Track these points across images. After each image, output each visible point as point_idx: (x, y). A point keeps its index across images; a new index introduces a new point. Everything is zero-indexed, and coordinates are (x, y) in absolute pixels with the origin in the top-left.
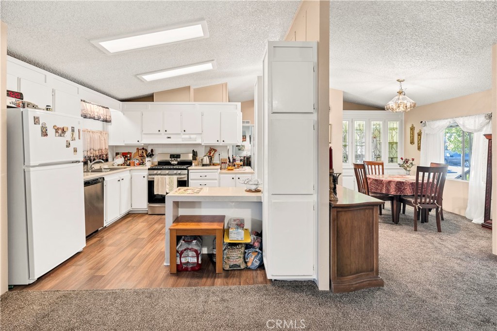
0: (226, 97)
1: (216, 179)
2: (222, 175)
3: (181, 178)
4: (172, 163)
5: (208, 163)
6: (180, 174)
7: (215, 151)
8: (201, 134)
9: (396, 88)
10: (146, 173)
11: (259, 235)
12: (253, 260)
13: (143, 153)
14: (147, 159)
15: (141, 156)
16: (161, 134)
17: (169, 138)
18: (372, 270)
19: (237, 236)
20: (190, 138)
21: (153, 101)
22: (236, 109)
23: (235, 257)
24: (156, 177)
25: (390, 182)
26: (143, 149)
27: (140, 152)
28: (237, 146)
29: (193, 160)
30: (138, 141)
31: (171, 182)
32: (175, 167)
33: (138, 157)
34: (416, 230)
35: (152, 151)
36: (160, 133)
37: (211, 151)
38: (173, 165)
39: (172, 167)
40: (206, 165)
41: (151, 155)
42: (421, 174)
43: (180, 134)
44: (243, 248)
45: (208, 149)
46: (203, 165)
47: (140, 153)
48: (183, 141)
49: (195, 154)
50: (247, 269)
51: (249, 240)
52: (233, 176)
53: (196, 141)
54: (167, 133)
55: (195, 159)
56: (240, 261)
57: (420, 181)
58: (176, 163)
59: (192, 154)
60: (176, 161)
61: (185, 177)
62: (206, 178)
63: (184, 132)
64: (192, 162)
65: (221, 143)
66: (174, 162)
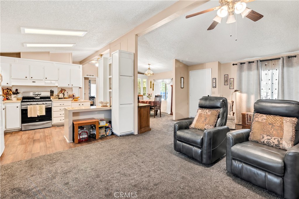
0: (71, 61)
1: (70, 106)
2: (72, 103)
3: (48, 106)
4: (36, 98)
5: (63, 97)
6: (46, 104)
7: (65, 90)
8: (58, 80)
9: (148, 67)
10: (19, 104)
11: (110, 122)
12: (109, 133)
13: (8, 91)
14: (13, 96)
15: (6, 94)
17: (34, 82)
18: (148, 126)
19: (103, 124)
20: (51, 83)
21: (20, 58)
22: (80, 68)
23: (102, 132)
24: (28, 106)
25: (147, 102)
26: (8, 89)
28: (79, 88)
29: (51, 95)
30: (7, 84)
31: (41, 108)
32: (38, 100)
34: (155, 118)
35: (17, 90)
36: (26, 78)
37: (62, 90)
38: (37, 99)
39: (36, 100)
40: (61, 98)
41: (16, 93)
42: (156, 98)
43: (42, 80)
44: (105, 129)
45: (60, 89)
46: (59, 99)
48: (45, 84)
49: (52, 92)
50: (107, 136)
51: (107, 125)
52: (80, 103)
53: (55, 84)
54: (32, 79)
55: (53, 95)
56: (104, 133)
57: (156, 101)
58: (39, 98)
59: (50, 93)
60: (39, 96)
61: (51, 105)
62: (64, 105)
63: (45, 79)
64: (50, 97)
65: (70, 86)
66: (38, 97)
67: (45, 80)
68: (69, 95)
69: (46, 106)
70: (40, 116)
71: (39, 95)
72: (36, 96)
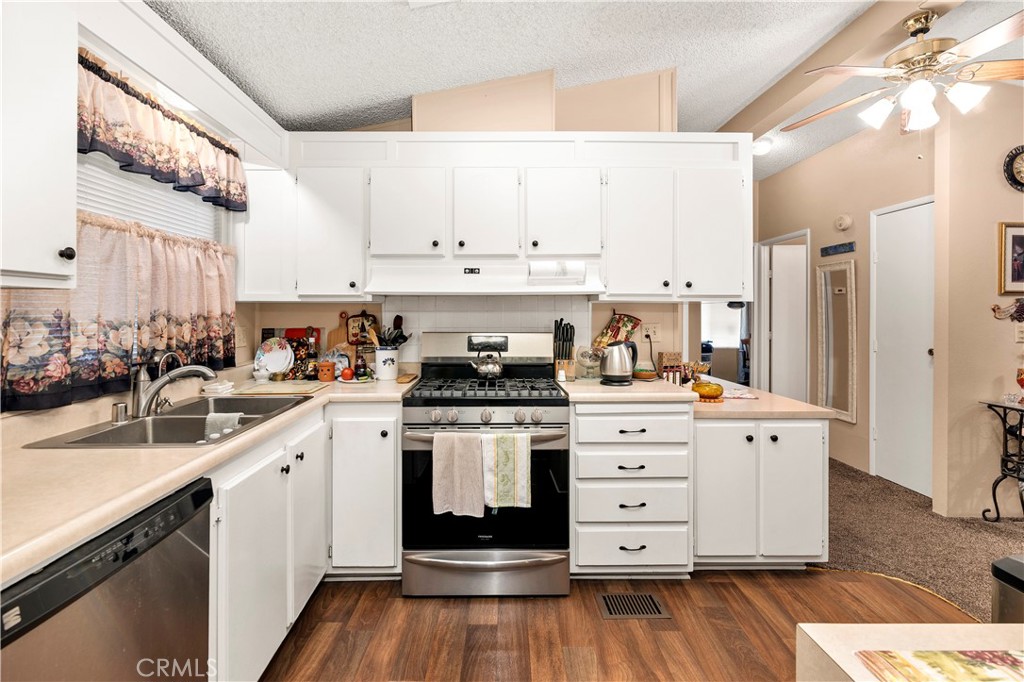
1: (682, 443)
2: (702, 425)
5: (628, 368)
6: (536, 424)
7: (636, 322)
8: (598, 256)
10: (392, 417)
13: (363, 329)
14: (382, 355)
15: (357, 343)
16: (442, 256)
17: (472, 271)
20: (564, 272)
21: (411, 129)
24: (439, 436)
26: (364, 314)
27: (354, 327)
29: (557, 355)
30: (353, 285)
31: (506, 457)
33: (345, 345)
35: (398, 321)
36: (438, 250)
40: (620, 381)
41: (396, 339)
43: (515, 256)
45: (606, 316)
46: (608, 381)
47: (352, 331)
48: (529, 283)
49: (564, 334)
52: (749, 427)
53: (584, 283)
54: (465, 250)
58: (497, 372)
59: (551, 337)
60: (495, 363)
61: (562, 436)
62: (644, 437)
63: (531, 250)
64: (553, 365)
65: (677, 293)
66: (490, 367)
67: (529, 257)
68: (661, 355)
69: (534, 440)
70: (500, 509)
71: (495, 354)
72: (484, 361)
